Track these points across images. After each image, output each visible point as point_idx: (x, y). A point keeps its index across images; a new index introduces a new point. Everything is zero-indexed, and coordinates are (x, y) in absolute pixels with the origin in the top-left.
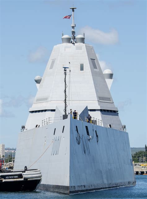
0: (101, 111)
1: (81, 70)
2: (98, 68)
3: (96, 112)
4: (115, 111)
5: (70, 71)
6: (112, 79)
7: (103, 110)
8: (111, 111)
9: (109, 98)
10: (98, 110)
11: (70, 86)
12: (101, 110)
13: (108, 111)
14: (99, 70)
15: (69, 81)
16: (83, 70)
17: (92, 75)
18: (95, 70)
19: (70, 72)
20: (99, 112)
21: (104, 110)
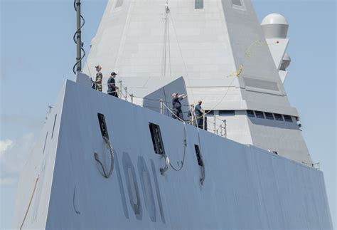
0: (249, 116)
1: (196, 8)
2: (243, 4)
3: (237, 117)
4: (288, 118)
5: (168, 9)
6: (285, 38)
7: (256, 112)
8: (278, 116)
9: (272, 83)
10: (241, 112)
11: (167, 48)
12: (250, 113)
13: (269, 115)
14: (245, 10)
15: (165, 36)
16: (202, 7)
17: (226, 20)
18: (235, 7)
19: (167, 12)
20: (245, 117)
21: (259, 114)
